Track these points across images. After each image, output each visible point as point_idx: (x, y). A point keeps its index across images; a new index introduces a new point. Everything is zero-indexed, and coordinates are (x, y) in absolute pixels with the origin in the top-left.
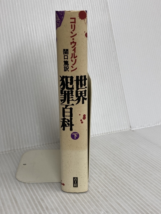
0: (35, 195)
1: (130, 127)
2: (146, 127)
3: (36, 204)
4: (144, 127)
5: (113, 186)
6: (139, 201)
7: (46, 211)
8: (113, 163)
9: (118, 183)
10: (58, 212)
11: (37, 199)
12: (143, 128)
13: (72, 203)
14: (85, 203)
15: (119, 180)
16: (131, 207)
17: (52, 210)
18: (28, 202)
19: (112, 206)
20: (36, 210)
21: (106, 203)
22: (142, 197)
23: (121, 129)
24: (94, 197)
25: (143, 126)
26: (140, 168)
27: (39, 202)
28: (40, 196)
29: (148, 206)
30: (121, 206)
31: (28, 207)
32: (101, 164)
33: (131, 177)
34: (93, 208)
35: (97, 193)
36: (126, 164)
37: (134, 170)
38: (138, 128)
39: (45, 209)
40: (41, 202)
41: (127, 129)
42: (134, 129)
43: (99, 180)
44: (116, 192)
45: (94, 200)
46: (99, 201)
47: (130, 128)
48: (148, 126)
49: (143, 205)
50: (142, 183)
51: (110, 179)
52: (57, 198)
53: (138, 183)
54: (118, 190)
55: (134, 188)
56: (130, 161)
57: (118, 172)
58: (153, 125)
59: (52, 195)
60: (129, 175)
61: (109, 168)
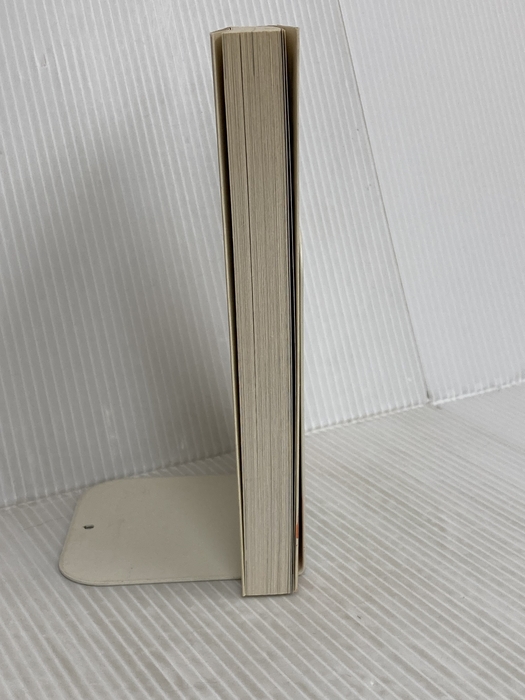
0: (131, 643)
1: (428, 396)
2: (482, 392)
3: (140, 675)
4: (474, 394)
5: (393, 594)
6: (486, 639)
8: (385, 518)
9: (410, 585)
10: (220, 691)
12: (473, 397)
13: (262, 662)
14: (309, 657)
16: (465, 660)
17: (201, 687)
18: (112, 670)
19: (399, 661)
20: (146, 694)
21: (379, 652)
23: (397, 405)
24: (335, 636)
25: (472, 391)
27: (150, 666)
28: (148, 645)
30: (431, 660)
32: (343, 526)
34: (334, 670)
35: (343, 622)
36: (429, 521)
37: (460, 541)
38: (454, 399)
40: (157, 665)
41: (417, 404)
42: (441, 402)
43: (346, 580)
44: (406, 615)
45: (337, 644)
46: (354, 648)
47: (428, 400)
48: (489, 390)
53: (478, 580)
54: (411, 607)
55: (467, 598)
56: (442, 512)
57: (403, 549)
58: (505, 384)
59: (190, 641)
61: (374, 539)
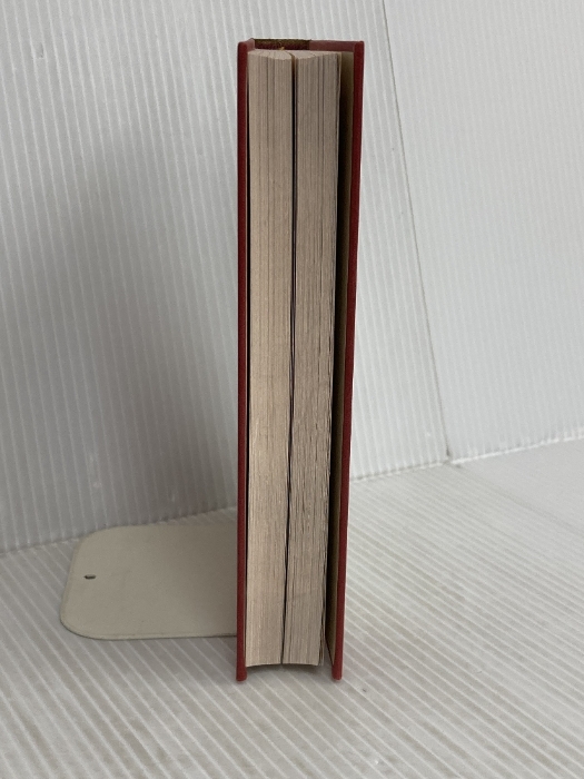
2: (507, 452)
4: (498, 454)
5: (403, 667)
7: (161, 767)
9: (422, 658)
11: (120, 726)
13: (254, 735)
14: (306, 731)
15: (425, 647)
18: (84, 739)
19: (408, 739)
20: (122, 767)
21: (385, 728)
22: (517, 701)
23: (414, 463)
24: (336, 710)
26: (498, 603)
29: (543, 732)
30: (442, 738)
31: (89, 757)
33: (468, 633)
34: (335, 746)
35: (346, 695)
36: (444, 588)
37: (478, 610)
38: (476, 458)
39: (155, 760)
40: (136, 735)
41: (435, 462)
42: (461, 461)
44: (417, 690)
45: (338, 718)
46: (358, 724)
47: (447, 458)
49: (522, 730)
50: (514, 654)
51: (388, 644)
52: (193, 717)
53: (498, 654)
55: (484, 672)
56: (458, 578)
57: (416, 619)
58: (532, 443)
59: (174, 710)
60: (459, 627)
61: (383, 606)
